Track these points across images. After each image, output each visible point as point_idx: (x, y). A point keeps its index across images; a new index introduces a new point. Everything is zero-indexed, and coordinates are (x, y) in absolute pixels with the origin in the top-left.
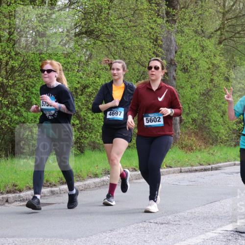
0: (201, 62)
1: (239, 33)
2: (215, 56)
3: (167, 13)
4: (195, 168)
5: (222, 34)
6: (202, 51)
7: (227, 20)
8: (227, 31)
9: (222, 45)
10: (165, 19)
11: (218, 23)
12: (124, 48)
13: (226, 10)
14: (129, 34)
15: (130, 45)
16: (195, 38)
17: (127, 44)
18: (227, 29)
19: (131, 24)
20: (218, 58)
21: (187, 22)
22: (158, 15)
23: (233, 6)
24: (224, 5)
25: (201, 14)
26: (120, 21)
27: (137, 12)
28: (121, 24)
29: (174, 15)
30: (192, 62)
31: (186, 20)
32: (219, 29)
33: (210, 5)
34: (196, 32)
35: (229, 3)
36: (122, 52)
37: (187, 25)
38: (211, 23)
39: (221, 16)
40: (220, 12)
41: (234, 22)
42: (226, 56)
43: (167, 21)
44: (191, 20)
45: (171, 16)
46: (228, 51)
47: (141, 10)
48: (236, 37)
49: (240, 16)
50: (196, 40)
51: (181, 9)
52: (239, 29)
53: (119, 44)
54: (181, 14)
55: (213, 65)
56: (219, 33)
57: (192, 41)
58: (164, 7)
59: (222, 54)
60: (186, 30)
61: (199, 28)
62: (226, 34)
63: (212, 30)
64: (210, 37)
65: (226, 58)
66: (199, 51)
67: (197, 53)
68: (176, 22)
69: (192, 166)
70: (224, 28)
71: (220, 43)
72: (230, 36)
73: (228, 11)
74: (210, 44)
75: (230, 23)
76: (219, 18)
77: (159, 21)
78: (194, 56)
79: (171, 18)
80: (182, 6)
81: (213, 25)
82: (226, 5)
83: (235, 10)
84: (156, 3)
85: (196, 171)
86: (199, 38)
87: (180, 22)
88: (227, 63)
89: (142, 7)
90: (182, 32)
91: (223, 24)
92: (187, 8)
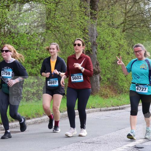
0: (112, 43)
1: (135, 25)
2: (120, 39)
3: (91, 13)
4: (109, 108)
5: (125, 26)
6: (113, 36)
7: (128, 17)
8: (128, 24)
9: (125, 33)
10: (90, 17)
11: (122, 19)
12: (65, 35)
13: (127, 11)
14: (68, 26)
15: (68, 33)
16: (108, 28)
17: (67, 32)
18: (128, 23)
19: (69, 20)
20: (123, 40)
21: (103, 18)
22: (86, 15)
23: (131, 8)
24: (126, 8)
25: (112, 14)
26: (62, 18)
27: (73, 12)
28: (63, 20)
29: (95, 14)
30: (107, 43)
31: (102, 17)
32: (123, 23)
33: (117, 8)
34: (109, 25)
35: (129, 7)
36: (64, 37)
37: (103, 20)
38: (118, 19)
39: (124, 15)
40: (124, 13)
41: (132, 18)
42: (127, 39)
43: (91, 18)
44: (106, 17)
45: (93, 15)
46: (128, 36)
47: (75, 11)
48: (133, 28)
49: (136, 15)
50: (109, 30)
51: (99, 11)
52: (135, 23)
53: (61, 32)
54: (99, 14)
55: (120, 45)
56: (123, 25)
57: (107, 31)
58: (89, 10)
59: (125, 38)
60: (103, 23)
61: (111, 22)
62: (127, 26)
63: (119, 24)
64: (117, 28)
65: (128, 41)
66: (111, 36)
67: (110, 38)
68: (96, 19)
69: (107, 107)
70: (126, 22)
71: (124, 31)
72: (130, 27)
73: (128, 12)
74: (118, 32)
75: (129, 19)
76: (123, 16)
77: (86, 18)
78: (108, 40)
79: (93, 16)
80: (100, 9)
81: (119, 20)
82: (127, 8)
83: (132, 11)
84: (84, 7)
85: (110, 110)
86: (111, 29)
87: (99, 19)
88: (128, 43)
89: (75, 10)
90: (101, 25)
91: (125, 19)
92: (103, 10)
